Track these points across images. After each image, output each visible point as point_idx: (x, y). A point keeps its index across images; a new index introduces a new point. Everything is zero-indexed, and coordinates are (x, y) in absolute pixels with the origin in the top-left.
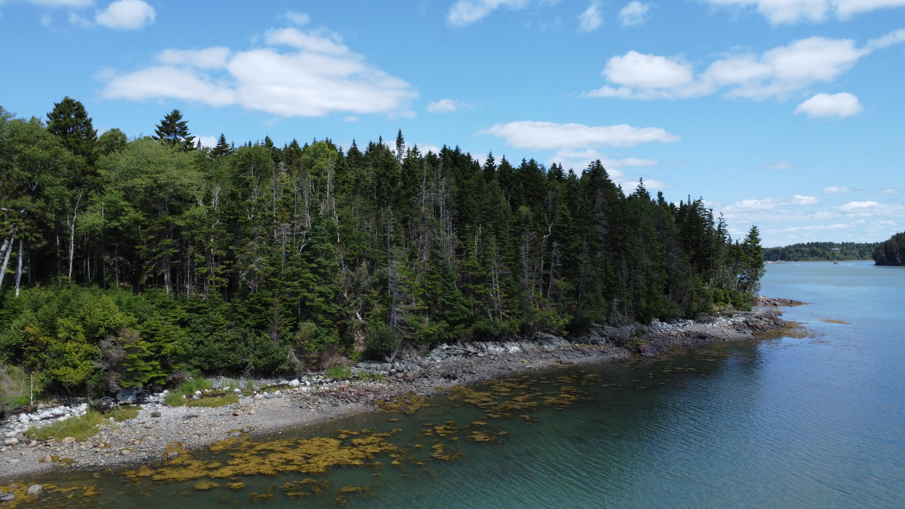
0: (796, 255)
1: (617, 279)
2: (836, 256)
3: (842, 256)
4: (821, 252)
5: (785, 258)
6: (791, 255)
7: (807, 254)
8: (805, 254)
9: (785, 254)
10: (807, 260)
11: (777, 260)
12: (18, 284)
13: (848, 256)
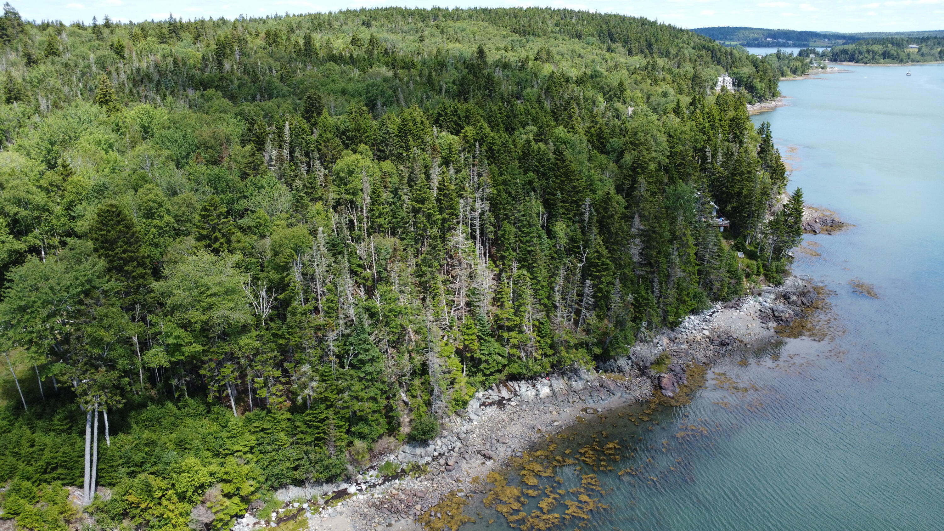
0: (866, 57)
1: (647, 299)
2: (912, 57)
3: (918, 57)
4: (895, 54)
5: (854, 59)
6: (860, 57)
7: (879, 56)
8: (877, 57)
9: (854, 55)
10: (877, 63)
11: (844, 61)
12: (107, 434)
13: (925, 58)
